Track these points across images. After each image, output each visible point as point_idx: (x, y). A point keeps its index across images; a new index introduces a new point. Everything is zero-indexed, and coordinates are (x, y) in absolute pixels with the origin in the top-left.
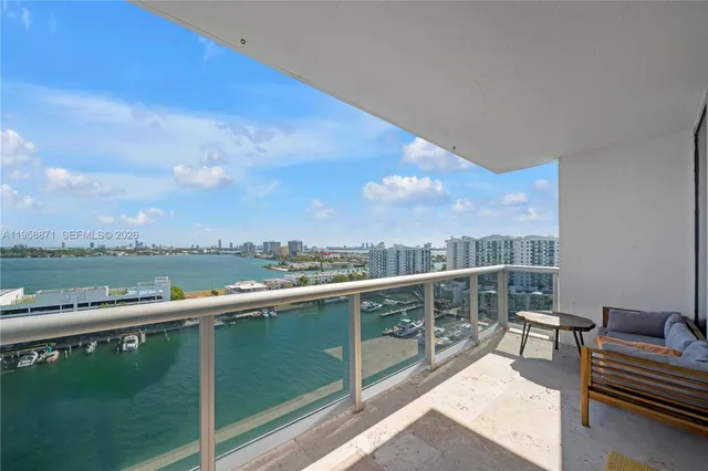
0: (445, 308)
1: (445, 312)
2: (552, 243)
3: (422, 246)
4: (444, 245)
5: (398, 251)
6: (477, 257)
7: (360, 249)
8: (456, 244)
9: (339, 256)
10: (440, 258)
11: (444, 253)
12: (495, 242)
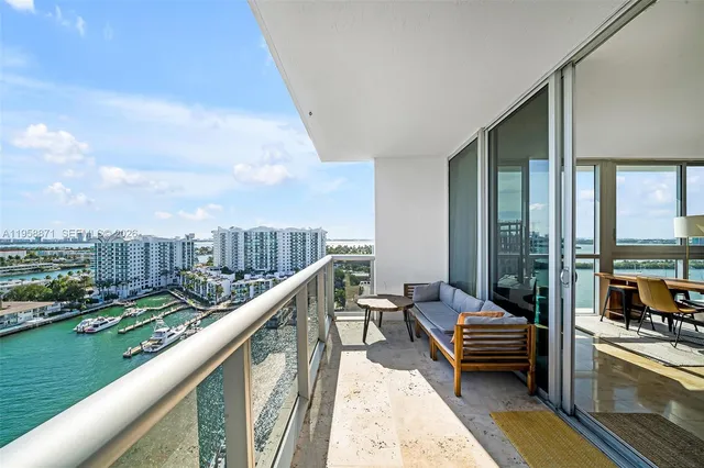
0: (213, 304)
1: (213, 308)
2: (304, 234)
3: (183, 237)
4: (211, 236)
5: (147, 245)
6: (246, 247)
7: (74, 241)
8: (223, 236)
9: (23, 254)
10: (205, 251)
11: (210, 245)
12: (262, 233)
